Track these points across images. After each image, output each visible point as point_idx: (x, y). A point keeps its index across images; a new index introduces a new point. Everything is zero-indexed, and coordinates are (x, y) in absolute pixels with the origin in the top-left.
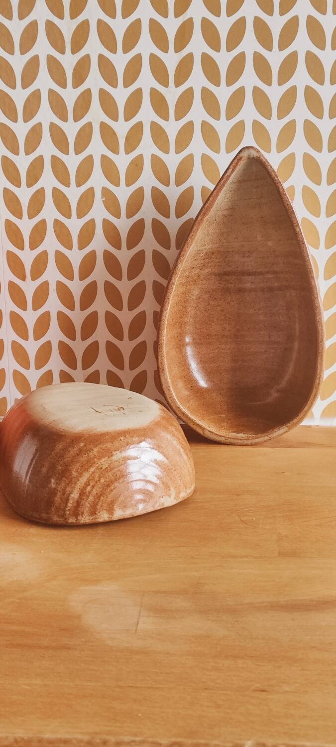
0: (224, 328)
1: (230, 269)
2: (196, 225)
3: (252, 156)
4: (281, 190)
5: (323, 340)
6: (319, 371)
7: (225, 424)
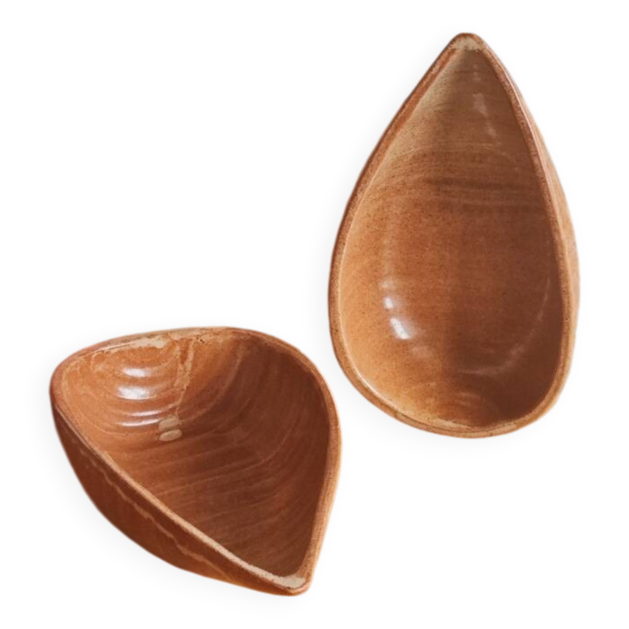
0: (443, 256)
1: (452, 176)
2: (385, 142)
3: (471, 49)
4: (514, 102)
5: (569, 317)
6: (562, 357)
7: (431, 401)
